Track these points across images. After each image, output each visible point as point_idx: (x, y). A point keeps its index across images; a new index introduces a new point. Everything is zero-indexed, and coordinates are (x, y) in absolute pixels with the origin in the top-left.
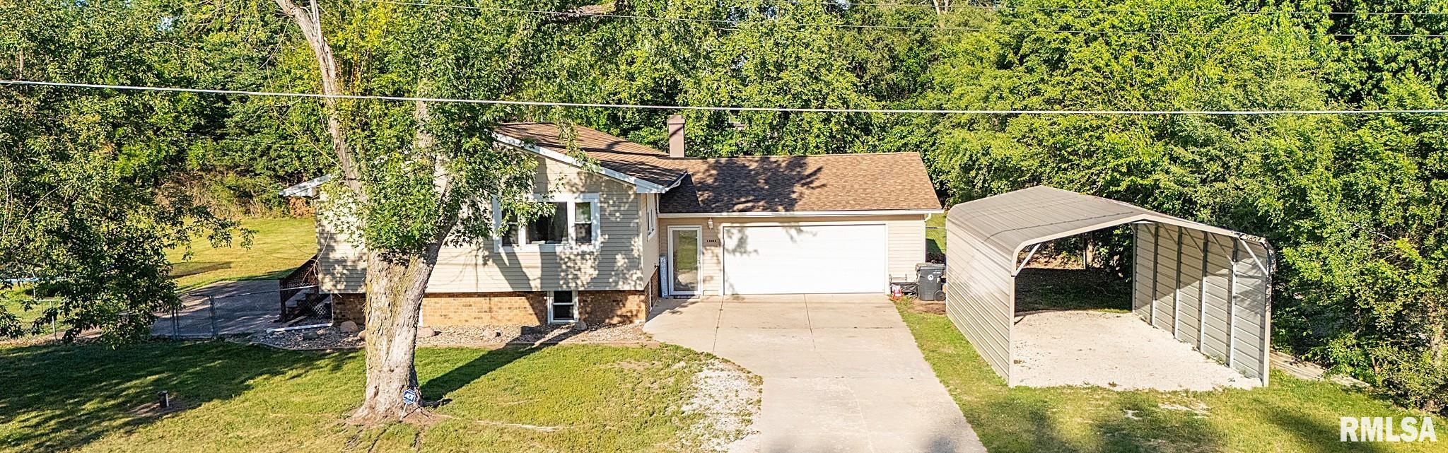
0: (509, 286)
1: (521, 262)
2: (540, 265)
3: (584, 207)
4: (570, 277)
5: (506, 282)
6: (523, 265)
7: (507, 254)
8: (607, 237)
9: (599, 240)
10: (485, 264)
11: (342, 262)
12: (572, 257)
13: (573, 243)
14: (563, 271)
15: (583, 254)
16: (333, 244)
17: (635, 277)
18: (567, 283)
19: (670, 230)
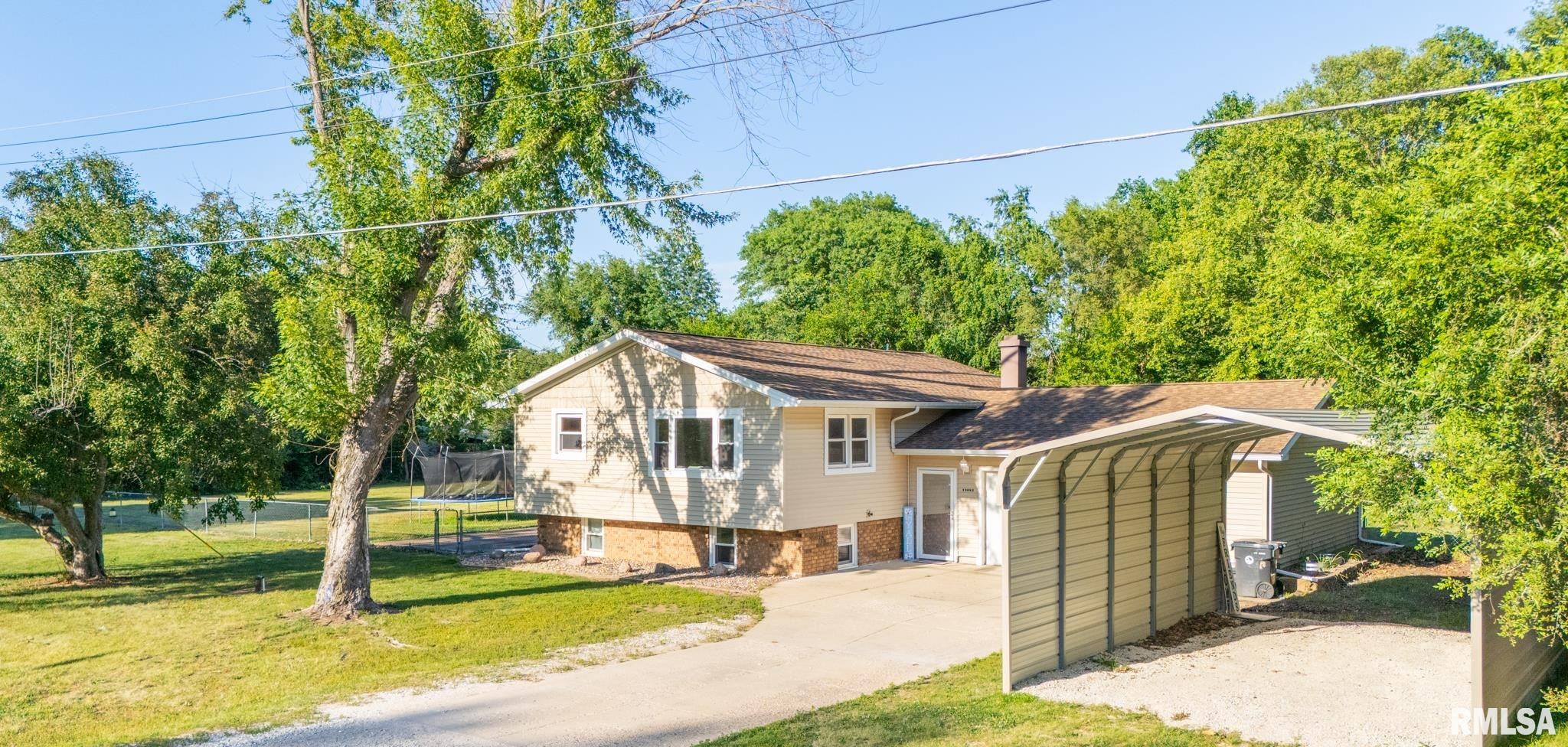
0: (658, 515)
1: (671, 488)
2: (686, 493)
3: (728, 425)
4: (713, 510)
5: (656, 511)
6: (672, 493)
7: (659, 478)
8: (748, 462)
9: (740, 465)
10: (641, 489)
11: (531, 480)
12: (716, 486)
13: (716, 468)
14: (707, 502)
15: (725, 484)
16: (525, 461)
17: (774, 515)
18: (710, 517)
19: (920, 473)
